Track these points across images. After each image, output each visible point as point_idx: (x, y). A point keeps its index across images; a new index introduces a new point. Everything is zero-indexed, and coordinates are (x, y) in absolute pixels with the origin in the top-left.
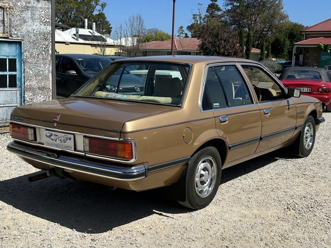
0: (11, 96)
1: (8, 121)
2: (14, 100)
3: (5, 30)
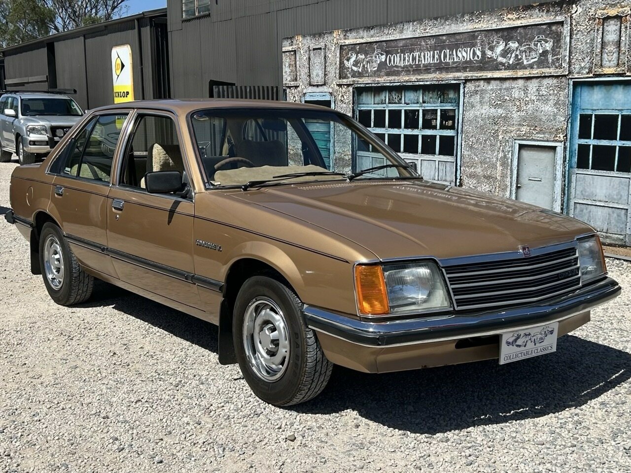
0: (618, 188)
1: (610, 236)
2: (623, 196)
3: (620, 60)
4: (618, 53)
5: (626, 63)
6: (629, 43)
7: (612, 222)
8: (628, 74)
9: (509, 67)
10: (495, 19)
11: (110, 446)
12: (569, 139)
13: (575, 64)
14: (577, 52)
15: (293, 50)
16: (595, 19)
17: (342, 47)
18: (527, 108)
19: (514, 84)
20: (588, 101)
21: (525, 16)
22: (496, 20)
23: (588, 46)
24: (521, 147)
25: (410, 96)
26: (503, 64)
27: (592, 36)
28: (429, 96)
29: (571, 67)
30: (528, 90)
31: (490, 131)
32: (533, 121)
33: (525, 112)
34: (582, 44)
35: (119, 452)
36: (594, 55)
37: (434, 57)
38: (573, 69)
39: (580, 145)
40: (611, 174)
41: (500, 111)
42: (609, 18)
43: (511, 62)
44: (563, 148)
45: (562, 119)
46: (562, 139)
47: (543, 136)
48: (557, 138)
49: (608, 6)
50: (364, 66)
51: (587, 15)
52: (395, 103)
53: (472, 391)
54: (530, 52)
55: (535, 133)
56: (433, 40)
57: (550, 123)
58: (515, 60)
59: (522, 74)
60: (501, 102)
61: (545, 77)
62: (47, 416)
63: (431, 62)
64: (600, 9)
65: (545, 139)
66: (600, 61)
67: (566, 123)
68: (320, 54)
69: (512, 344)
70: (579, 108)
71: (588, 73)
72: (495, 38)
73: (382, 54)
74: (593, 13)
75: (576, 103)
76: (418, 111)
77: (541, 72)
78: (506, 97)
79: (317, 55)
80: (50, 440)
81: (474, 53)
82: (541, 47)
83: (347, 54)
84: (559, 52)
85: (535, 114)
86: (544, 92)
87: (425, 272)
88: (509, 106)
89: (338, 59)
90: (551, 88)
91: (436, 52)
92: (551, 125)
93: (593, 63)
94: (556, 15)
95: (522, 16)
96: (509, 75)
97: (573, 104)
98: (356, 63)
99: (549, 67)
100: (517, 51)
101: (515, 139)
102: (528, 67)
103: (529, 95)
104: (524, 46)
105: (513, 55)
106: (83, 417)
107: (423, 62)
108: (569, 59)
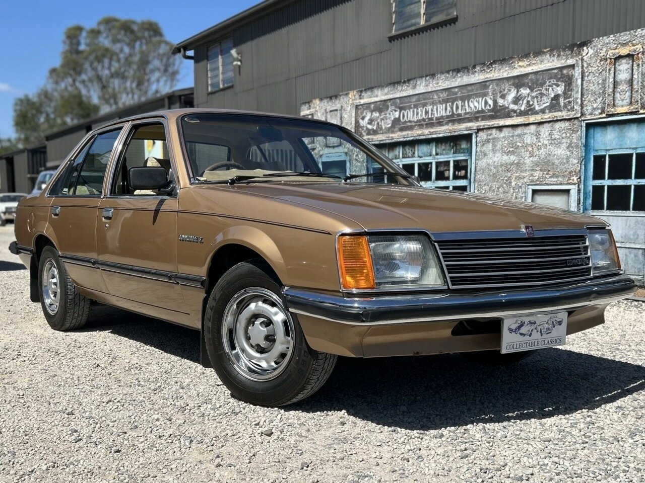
0: (635, 228)
2: (640, 235)
3: (633, 98)
4: (630, 91)
5: (639, 101)
6: (641, 81)
7: (629, 263)
8: (641, 111)
9: (521, 114)
10: (506, 67)
11: (67, 437)
12: (582, 181)
13: (587, 106)
15: (311, 113)
16: (606, 60)
17: (357, 107)
18: (540, 153)
19: (527, 130)
20: (602, 141)
21: (536, 62)
22: (507, 69)
23: (600, 86)
24: (535, 192)
25: (424, 149)
26: (515, 111)
27: (604, 77)
28: (441, 147)
29: (583, 109)
30: (540, 135)
31: (502, 178)
32: (546, 165)
33: (537, 157)
34: (594, 85)
35: (76, 442)
36: (606, 95)
37: (446, 109)
38: (585, 111)
39: (594, 187)
40: (627, 214)
41: (513, 158)
42: (620, 57)
43: (523, 109)
44: (577, 190)
45: (576, 161)
46: (576, 181)
47: (556, 179)
48: (571, 181)
49: (619, 46)
50: (378, 124)
51: (598, 56)
52: (409, 157)
53: (474, 396)
54: (541, 97)
55: (548, 177)
56: (445, 93)
57: (563, 167)
58: (526, 106)
59: (534, 119)
60: (513, 149)
61: (557, 121)
62: (9, 413)
63: (444, 115)
64: (611, 50)
65: (559, 182)
66: (612, 101)
67: (579, 165)
68: (336, 115)
69: (515, 331)
70: (592, 149)
71: (601, 114)
72: (506, 86)
73: (396, 111)
74: (604, 54)
75: (589, 144)
76: (431, 163)
77: (553, 116)
78: (518, 144)
79: (334, 116)
80: (5, 432)
81: (486, 103)
82: (552, 92)
83: (362, 113)
84: (571, 95)
85: (548, 158)
86: (556, 136)
87: (416, 247)
88: (521, 152)
89: (353, 119)
90: (563, 132)
91: (448, 104)
92: (564, 168)
93: (605, 103)
94: (567, 59)
95: (533, 62)
96: (521, 122)
97: (586, 146)
98: (371, 121)
99: (561, 111)
100: (528, 97)
101: (528, 185)
102: (540, 112)
103: (541, 140)
104: (536, 91)
105: (525, 102)
106: (47, 414)
107: (436, 115)
108: (581, 101)
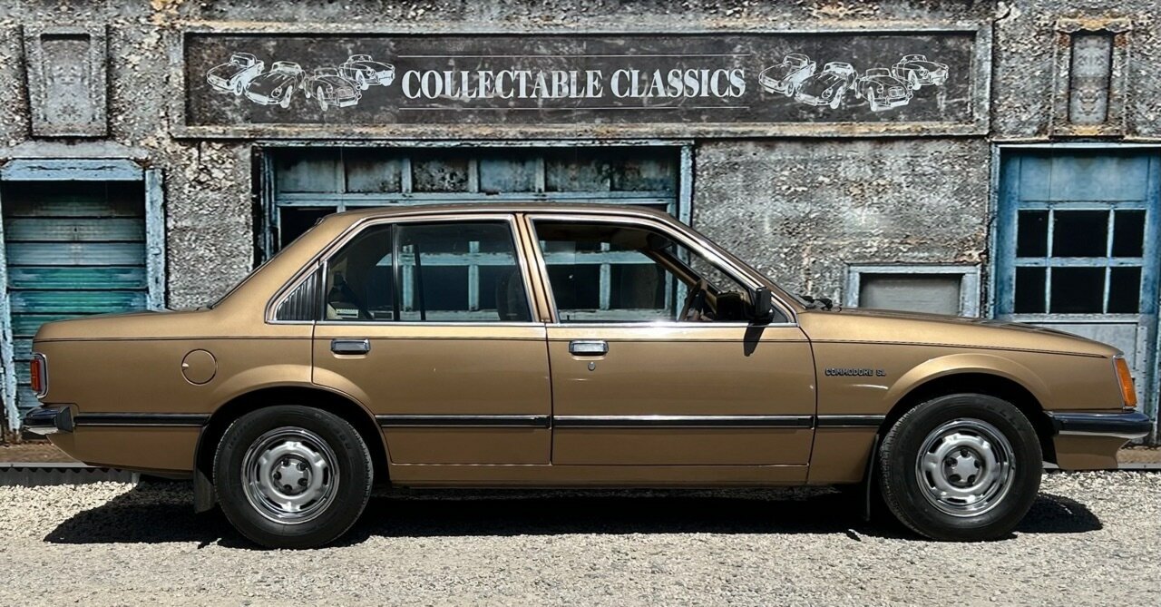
3: (1111, 112)
4: (1105, 99)
5: (1124, 118)
6: (1129, 83)
8: (1128, 137)
9: (829, 116)
10: (784, 11)
12: (993, 259)
13: (1004, 115)
14: (1010, 93)
16: (1052, 34)
17: (194, 38)
18: (882, 200)
19: (843, 151)
20: (1038, 185)
21: (872, 12)
22: (788, 15)
23: (1038, 82)
24: (866, 279)
25: (500, 173)
26: (811, 109)
27: (1047, 66)
28: (565, 172)
29: (996, 121)
30: (883, 163)
31: (774, 249)
32: (899, 225)
36: (1052, 101)
37: (582, 83)
38: (1001, 125)
39: (1019, 269)
40: (1095, 319)
41: (803, 207)
42: (1084, 33)
43: (834, 105)
44: (978, 276)
45: (976, 220)
46: (976, 258)
47: (926, 254)
48: (965, 258)
49: (1083, 12)
50: (299, 94)
51: (1034, 23)
52: (441, 190)
55: (905, 250)
56: (580, 46)
57: (944, 229)
58: (845, 101)
59: (867, 131)
60: (805, 189)
61: (929, 138)
63: (573, 95)
64: (1064, 16)
65: (931, 260)
66: (1065, 112)
67: (985, 229)
68: (81, 52)
70: (1016, 198)
71: (1037, 133)
72: (787, 54)
73: (379, 68)
74: (1047, 22)
75: (1009, 189)
77: (919, 129)
78: (821, 178)
79: (66, 53)
81: (723, 83)
82: (916, 79)
83: (223, 58)
84: (966, 90)
85: (904, 211)
88: (830, 196)
89: (177, 71)
90: (945, 161)
91: (590, 74)
92: (947, 232)
93: (1049, 115)
94: (957, 18)
95: (865, 12)
96: (829, 133)
97: (1003, 192)
98: (266, 85)
99: (940, 120)
100: (851, 81)
101: (849, 265)
102: (883, 116)
103: (886, 174)
104: (870, 74)
105: (841, 91)
107: (545, 94)
108: (991, 106)
